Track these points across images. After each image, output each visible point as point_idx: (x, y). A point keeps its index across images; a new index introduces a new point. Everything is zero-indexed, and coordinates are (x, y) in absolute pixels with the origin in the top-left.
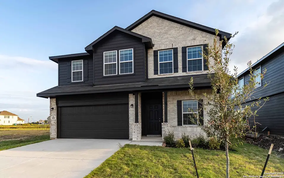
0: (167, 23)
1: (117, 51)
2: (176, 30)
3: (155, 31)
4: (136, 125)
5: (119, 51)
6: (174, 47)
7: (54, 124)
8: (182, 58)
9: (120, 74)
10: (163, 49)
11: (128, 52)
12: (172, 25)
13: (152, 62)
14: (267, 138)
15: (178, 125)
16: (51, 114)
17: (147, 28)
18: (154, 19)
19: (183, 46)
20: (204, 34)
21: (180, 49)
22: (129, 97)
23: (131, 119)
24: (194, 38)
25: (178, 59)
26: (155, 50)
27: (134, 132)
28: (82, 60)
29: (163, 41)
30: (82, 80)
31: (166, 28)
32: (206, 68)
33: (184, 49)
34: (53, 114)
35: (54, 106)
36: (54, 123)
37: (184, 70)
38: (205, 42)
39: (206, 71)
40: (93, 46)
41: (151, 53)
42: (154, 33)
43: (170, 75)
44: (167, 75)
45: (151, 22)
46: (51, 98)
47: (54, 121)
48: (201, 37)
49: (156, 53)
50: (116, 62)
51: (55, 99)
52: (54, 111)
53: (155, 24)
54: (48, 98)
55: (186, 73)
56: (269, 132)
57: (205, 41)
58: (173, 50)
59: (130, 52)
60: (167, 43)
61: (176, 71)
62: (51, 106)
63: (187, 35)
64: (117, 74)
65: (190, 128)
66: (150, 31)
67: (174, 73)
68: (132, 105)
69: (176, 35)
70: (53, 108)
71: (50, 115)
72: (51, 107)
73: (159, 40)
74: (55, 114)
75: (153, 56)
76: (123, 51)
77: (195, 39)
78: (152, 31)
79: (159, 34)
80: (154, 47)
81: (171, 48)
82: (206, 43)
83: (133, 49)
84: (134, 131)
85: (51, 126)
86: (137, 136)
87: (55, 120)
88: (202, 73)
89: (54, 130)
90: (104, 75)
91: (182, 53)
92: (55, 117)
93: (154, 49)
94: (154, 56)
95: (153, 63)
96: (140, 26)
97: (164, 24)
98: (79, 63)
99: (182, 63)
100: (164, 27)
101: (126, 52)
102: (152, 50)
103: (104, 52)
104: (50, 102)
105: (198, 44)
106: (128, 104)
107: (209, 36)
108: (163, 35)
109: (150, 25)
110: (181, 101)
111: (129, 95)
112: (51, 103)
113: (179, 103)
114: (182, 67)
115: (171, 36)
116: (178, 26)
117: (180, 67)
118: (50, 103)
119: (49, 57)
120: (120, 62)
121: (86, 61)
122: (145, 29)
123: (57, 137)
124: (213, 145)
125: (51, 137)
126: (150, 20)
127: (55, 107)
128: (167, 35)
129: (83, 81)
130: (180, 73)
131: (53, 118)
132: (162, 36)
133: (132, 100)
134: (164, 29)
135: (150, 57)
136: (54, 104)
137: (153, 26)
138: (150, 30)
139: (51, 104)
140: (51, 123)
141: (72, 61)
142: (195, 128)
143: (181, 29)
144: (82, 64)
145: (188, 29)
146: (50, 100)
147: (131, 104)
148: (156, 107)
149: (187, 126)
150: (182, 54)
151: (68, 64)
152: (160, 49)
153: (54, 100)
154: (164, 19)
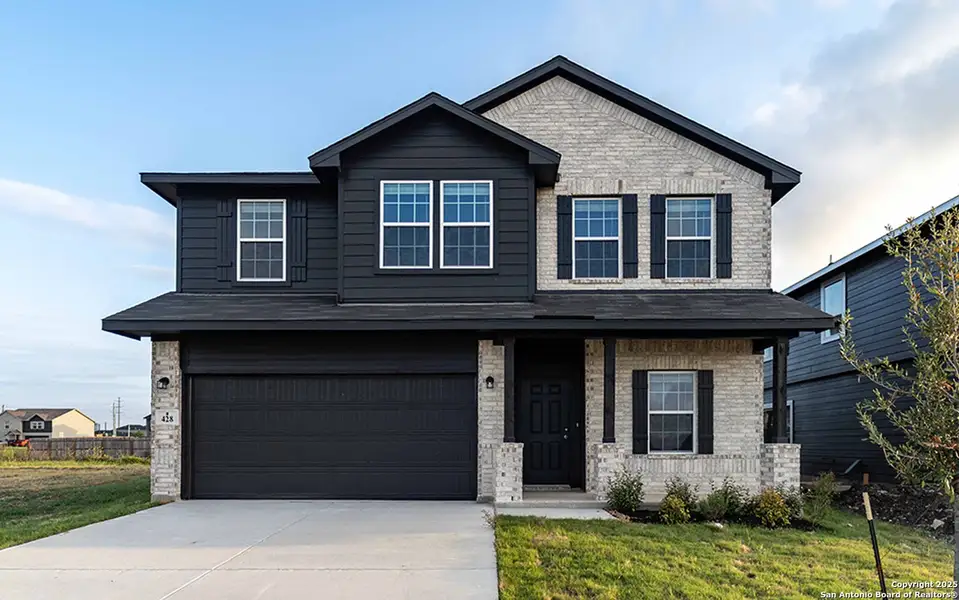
0: (603, 107)
1: (431, 182)
2: (633, 137)
3: (565, 128)
4: (511, 451)
5: (442, 183)
6: (624, 192)
7: (172, 442)
8: (649, 230)
9: (442, 267)
10: (587, 193)
11: (475, 192)
12: (619, 117)
13: (551, 234)
14: (882, 492)
15: (634, 452)
16: (157, 405)
17: (534, 116)
18: (558, 86)
19: (653, 192)
20: (721, 161)
21: (646, 200)
22: (480, 349)
23: (486, 427)
24: (689, 170)
25: (639, 235)
26: (562, 193)
27: (503, 474)
28: (285, 201)
29: (589, 167)
30: (282, 277)
31: (600, 123)
32: (725, 270)
33: (658, 202)
34: (168, 405)
35: (171, 372)
36: (171, 437)
37: (657, 272)
38: (723, 186)
39: (723, 280)
40: (343, 155)
41: (547, 203)
42: (561, 136)
43: (612, 285)
44: (600, 283)
45: (548, 94)
46: (157, 337)
47: (170, 432)
48: (711, 169)
49: (564, 203)
50: (430, 224)
51: (176, 344)
52: (172, 391)
53: (563, 105)
54: (139, 339)
55: (663, 282)
56: (866, 477)
57: (723, 183)
58: (620, 200)
59: (482, 192)
60: (603, 175)
61: (631, 271)
62: (155, 372)
63: (666, 157)
64: (431, 266)
65: (673, 461)
66: (547, 127)
67: (624, 277)
68: (490, 380)
69: (631, 153)
70: (165, 381)
71: (152, 405)
72: (159, 377)
73: (575, 162)
74: (176, 405)
75: (555, 213)
76: (455, 185)
77: (691, 174)
78: (553, 127)
79: (575, 141)
80: (559, 184)
81: (616, 193)
82: (725, 189)
83: (491, 182)
84: (500, 469)
85: (157, 451)
86: (511, 489)
87: (176, 427)
88: (712, 287)
89: (170, 466)
90: (381, 267)
91: (652, 213)
92: (176, 414)
93: (560, 189)
94: (558, 214)
95: (556, 239)
96: (511, 104)
97: (594, 111)
98: (269, 210)
99: (649, 247)
100: (593, 119)
101: (466, 192)
102: (551, 192)
103: (382, 182)
104: (154, 354)
105: (701, 192)
106: (475, 375)
107: (734, 169)
108: (591, 145)
109: (546, 107)
110: (645, 373)
111: (481, 344)
112: (158, 359)
113: (640, 381)
114: (649, 260)
115: (617, 153)
116: (642, 122)
117: (644, 260)
118: (154, 359)
119: (141, 174)
120: (443, 224)
121: (301, 208)
122: (530, 115)
123: (181, 495)
124: (773, 514)
125: (156, 492)
126: (545, 88)
127: (174, 374)
128: (603, 149)
129: (284, 279)
130: (644, 281)
131: (167, 418)
132: (584, 150)
133: (491, 362)
134: (595, 128)
135: (544, 218)
136: (172, 363)
137: (557, 112)
138: (546, 122)
139: (158, 363)
140: (157, 437)
141: (239, 201)
142: (688, 461)
143: (649, 136)
144: (282, 214)
145: (672, 138)
146: (154, 349)
147: (486, 377)
148: (555, 390)
149: (662, 454)
150: (649, 217)
151: (221, 207)
152: (579, 193)
153: (172, 349)
154: (593, 94)
